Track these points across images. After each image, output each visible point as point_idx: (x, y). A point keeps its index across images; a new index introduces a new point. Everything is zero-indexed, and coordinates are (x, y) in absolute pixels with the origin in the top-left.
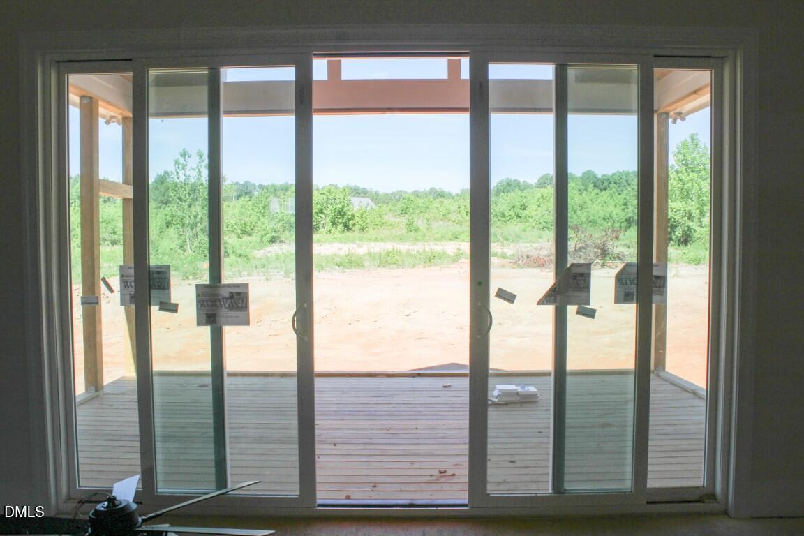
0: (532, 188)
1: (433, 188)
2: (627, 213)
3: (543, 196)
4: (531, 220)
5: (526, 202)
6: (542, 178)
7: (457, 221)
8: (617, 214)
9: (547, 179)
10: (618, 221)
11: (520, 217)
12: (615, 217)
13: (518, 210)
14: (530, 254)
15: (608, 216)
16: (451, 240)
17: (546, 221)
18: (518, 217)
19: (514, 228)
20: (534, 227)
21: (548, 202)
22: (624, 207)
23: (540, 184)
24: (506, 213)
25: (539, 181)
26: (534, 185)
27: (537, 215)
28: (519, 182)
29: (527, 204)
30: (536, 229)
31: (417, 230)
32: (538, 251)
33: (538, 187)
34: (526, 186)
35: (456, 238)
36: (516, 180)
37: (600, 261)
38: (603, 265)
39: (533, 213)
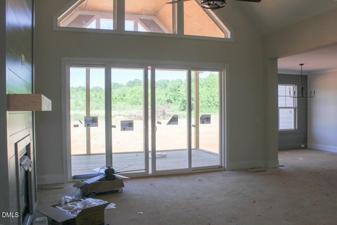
0: (124, 87)
1: (80, 86)
2: (167, 98)
3: (132, 91)
4: (128, 100)
5: (125, 93)
6: (129, 82)
7: (96, 101)
8: (163, 98)
9: (131, 83)
10: (163, 101)
11: (123, 100)
12: (162, 99)
13: (122, 97)
14: (136, 115)
15: (159, 99)
16: (96, 109)
17: (134, 101)
18: (122, 99)
19: (121, 104)
20: (129, 104)
21: (135, 93)
22: (166, 95)
23: (128, 85)
24: (117, 98)
25: (127, 83)
26: (125, 85)
27: (130, 99)
28: (119, 84)
29: (125, 94)
30: (130, 105)
31: (80, 105)
32: (139, 114)
33: (127, 86)
34: (122, 86)
35: (98, 108)
36: (117, 83)
37: (163, 117)
38: (164, 119)
39: (129, 98)
